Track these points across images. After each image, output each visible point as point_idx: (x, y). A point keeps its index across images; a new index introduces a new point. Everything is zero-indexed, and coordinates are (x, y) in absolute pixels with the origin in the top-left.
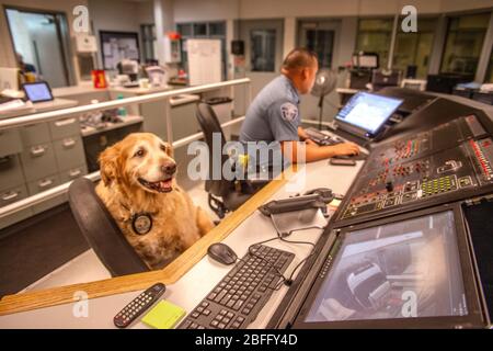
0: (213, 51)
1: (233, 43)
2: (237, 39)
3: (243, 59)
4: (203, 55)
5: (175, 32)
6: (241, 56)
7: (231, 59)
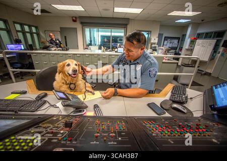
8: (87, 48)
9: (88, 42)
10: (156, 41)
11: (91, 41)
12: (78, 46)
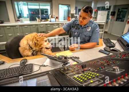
0: (105, 14)
1: (112, 12)
2: (113, 11)
3: (114, 17)
4: (102, 15)
5: (96, 9)
6: (113, 16)
7: (110, 17)
8: (19, 21)
9: (18, 15)
10: (74, 12)
11: (20, 14)
12: (9, 19)
